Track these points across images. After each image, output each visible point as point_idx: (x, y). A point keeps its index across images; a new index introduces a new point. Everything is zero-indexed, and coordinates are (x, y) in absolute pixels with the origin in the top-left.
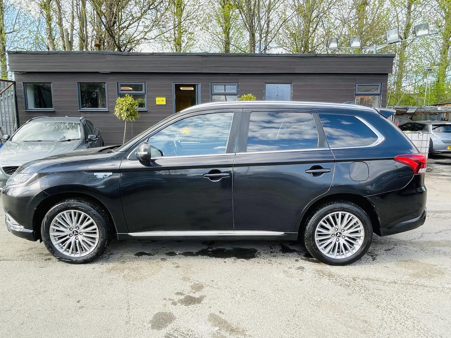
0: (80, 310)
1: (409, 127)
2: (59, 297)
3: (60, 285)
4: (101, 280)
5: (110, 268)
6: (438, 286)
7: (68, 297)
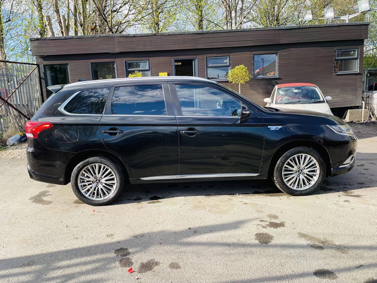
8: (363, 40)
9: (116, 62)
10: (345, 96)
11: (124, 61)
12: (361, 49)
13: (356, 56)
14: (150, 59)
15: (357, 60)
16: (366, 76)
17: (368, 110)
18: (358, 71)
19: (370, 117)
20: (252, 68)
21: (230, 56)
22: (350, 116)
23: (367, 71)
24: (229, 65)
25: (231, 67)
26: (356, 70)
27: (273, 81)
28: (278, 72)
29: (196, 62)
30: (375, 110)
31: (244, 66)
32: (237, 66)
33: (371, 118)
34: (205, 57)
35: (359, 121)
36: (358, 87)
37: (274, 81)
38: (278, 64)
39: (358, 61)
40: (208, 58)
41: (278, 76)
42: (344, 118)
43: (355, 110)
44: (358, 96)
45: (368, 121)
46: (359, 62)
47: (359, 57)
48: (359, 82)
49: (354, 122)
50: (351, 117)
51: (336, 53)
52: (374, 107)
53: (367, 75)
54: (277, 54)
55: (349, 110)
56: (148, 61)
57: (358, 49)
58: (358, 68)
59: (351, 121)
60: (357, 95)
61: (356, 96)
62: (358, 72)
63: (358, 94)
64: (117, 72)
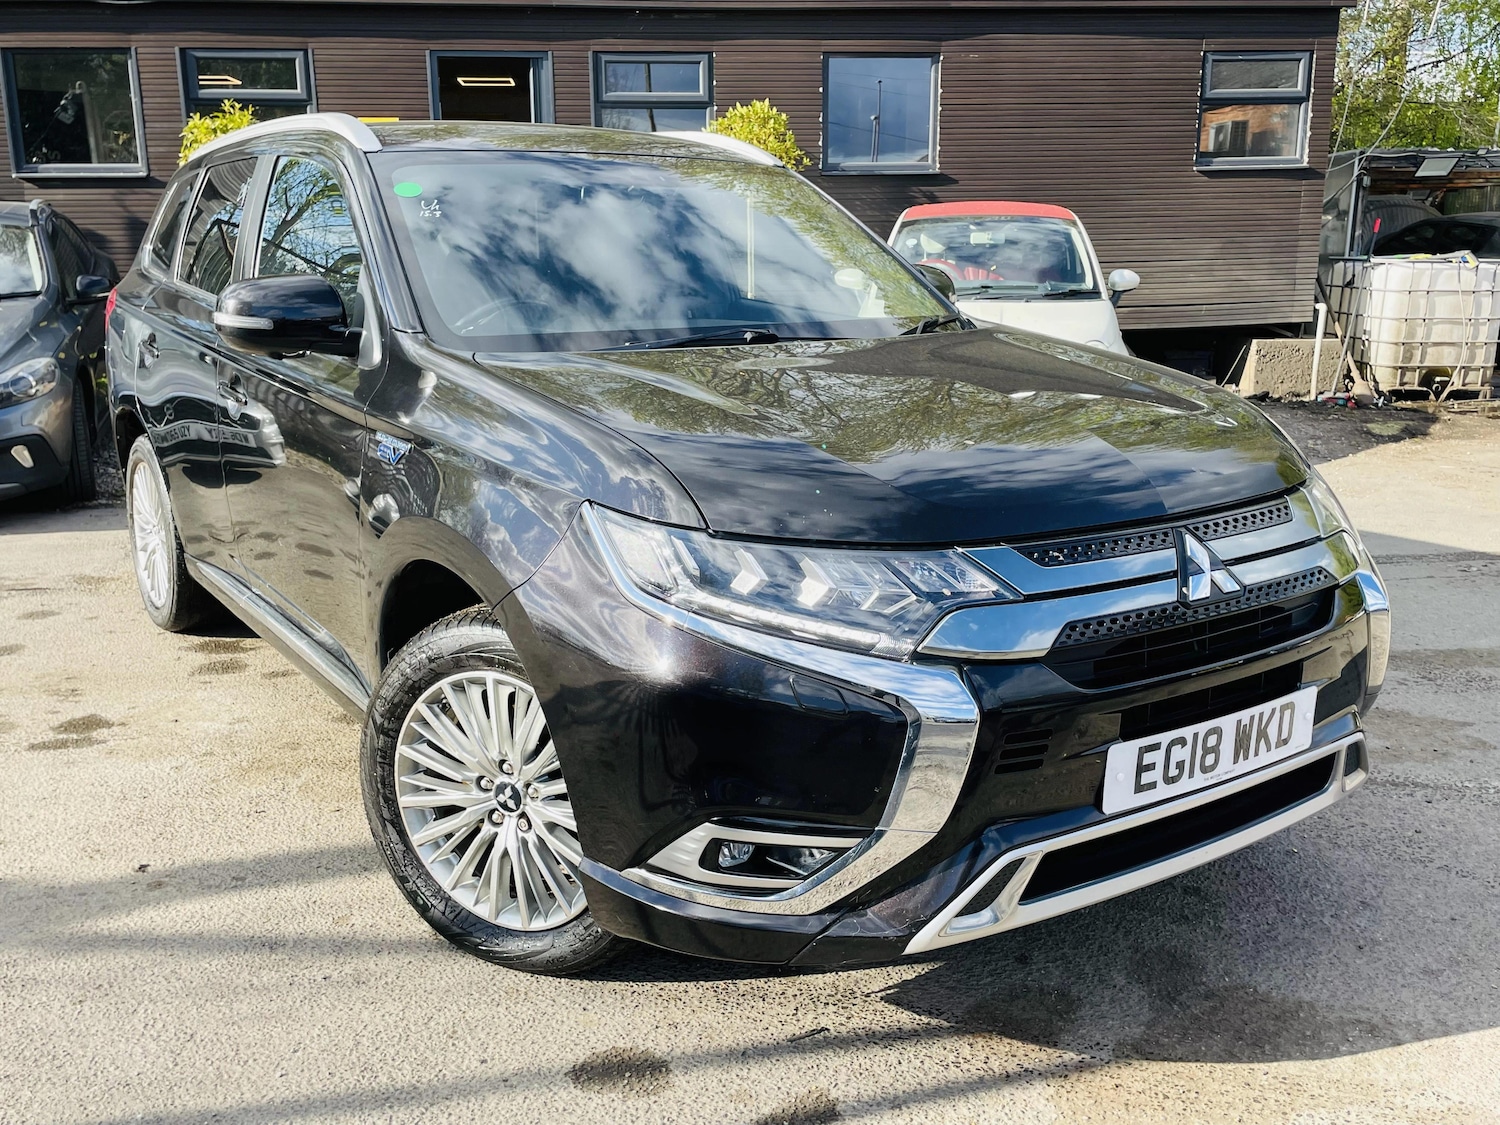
0: (151, 894)
1: (1426, 239)
2: (63, 860)
3: (56, 821)
4: (215, 801)
5: (244, 764)
6: (1466, 784)
7: (98, 856)
8: (1336, 10)
9: (133, 53)
10: (1239, 273)
11: (177, 50)
12: (1322, 53)
13: (1299, 88)
14: (313, 44)
15: (1303, 105)
16: (1355, 184)
17: (1343, 343)
18: (1306, 159)
19: (1348, 376)
20: (815, 120)
21: (710, 54)
22: (1259, 371)
23: (1360, 160)
24: (706, 99)
25: (715, 108)
26: (1298, 156)
27: (914, 189)
28: (939, 148)
29: (543, 73)
30: (1374, 346)
31: (775, 109)
32: (738, 104)
33: (1352, 380)
34: (590, 54)
35: (1298, 395)
36: (1300, 232)
37: (921, 191)
38: (940, 109)
39: (1305, 114)
40: (605, 58)
41: (938, 166)
42: (1235, 379)
43: (1281, 340)
44: (1298, 276)
45: (1338, 395)
46: (1310, 115)
47: (1312, 90)
48: (1306, 210)
49: (1276, 396)
50: (1265, 374)
51: (1209, 66)
52: (1368, 329)
53: (1359, 180)
54: (934, 55)
55: (1254, 341)
56: (302, 53)
57: (1308, 54)
58: (1307, 146)
59: (1259, 392)
60: (1297, 271)
61: (1292, 276)
62: (1305, 164)
63: (1298, 265)
64: (139, 103)
